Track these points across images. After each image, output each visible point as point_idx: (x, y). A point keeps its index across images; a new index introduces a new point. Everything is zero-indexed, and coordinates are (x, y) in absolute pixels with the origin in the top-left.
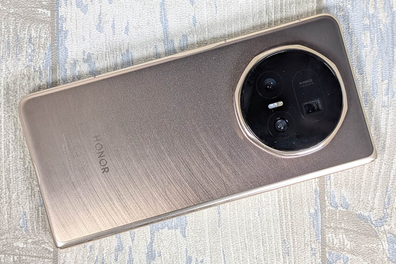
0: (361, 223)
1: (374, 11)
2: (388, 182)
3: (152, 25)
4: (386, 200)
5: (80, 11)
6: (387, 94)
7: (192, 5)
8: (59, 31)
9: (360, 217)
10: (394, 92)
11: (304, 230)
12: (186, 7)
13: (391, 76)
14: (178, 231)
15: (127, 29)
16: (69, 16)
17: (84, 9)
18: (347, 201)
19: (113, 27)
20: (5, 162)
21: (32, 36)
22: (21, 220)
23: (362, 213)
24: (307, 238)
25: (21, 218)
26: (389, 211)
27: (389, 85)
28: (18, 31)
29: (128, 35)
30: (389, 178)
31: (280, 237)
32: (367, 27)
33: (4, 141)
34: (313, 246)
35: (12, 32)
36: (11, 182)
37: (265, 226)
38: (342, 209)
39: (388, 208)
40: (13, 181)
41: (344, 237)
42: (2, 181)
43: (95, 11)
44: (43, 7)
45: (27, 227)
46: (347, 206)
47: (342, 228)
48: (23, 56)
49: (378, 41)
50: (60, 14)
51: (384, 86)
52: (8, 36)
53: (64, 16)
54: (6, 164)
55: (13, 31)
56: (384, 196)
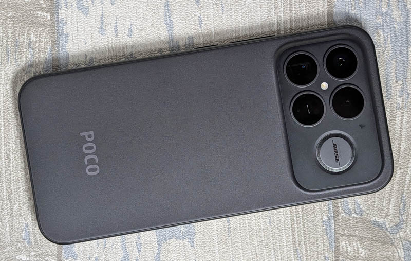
0: (376, 230)
1: (387, 9)
2: (403, 187)
3: (156, 27)
4: (402, 206)
5: (81, 14)
6: (402, 95)
7: (198, 5)
8: (60, 34)
9: (375, 224)
10: (408, 94)
11: (317, 238)
12: (191, 7)
13: (405, 77)
14: (186, 242)
15: (130, 31)
16: (69, 19)
17: (86, 11)
18: (361, 207)
19: (116, 30)
20: (5, 172)
21: (32, 40)
22: (23, 232)
23: (377, 219)
24: (320, 247)
25: (23, 230)
26: (404, 217)
27: (403, 86)
28: (17, 35)
29: (131, 37)
30: (405, 183)
31: (292, 245)
32: (380, 26)
33: (4, 150)
34: (327, 255)
35: (10, 36)
36: (12, 193)
37: (277, 235)
38: (356, 216)
39: (404, 214)
40: (15, 192)
41: (359, 245)
42: (3, 192)
43: (97, 13)
44: (42, 9)
45: (30, 239)
46: (361, 213)
47: (356, 236)
48: (22, 61)
49: (391, 41)
50: (60, 17)
51: (398, 87)
52: (7, 41)
53: (65, 19)
54: (6, 174)
55: (12, 36)
56: (400, 202)
